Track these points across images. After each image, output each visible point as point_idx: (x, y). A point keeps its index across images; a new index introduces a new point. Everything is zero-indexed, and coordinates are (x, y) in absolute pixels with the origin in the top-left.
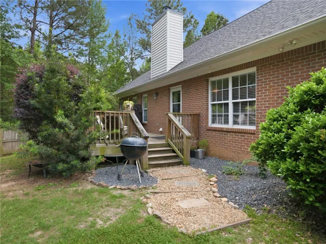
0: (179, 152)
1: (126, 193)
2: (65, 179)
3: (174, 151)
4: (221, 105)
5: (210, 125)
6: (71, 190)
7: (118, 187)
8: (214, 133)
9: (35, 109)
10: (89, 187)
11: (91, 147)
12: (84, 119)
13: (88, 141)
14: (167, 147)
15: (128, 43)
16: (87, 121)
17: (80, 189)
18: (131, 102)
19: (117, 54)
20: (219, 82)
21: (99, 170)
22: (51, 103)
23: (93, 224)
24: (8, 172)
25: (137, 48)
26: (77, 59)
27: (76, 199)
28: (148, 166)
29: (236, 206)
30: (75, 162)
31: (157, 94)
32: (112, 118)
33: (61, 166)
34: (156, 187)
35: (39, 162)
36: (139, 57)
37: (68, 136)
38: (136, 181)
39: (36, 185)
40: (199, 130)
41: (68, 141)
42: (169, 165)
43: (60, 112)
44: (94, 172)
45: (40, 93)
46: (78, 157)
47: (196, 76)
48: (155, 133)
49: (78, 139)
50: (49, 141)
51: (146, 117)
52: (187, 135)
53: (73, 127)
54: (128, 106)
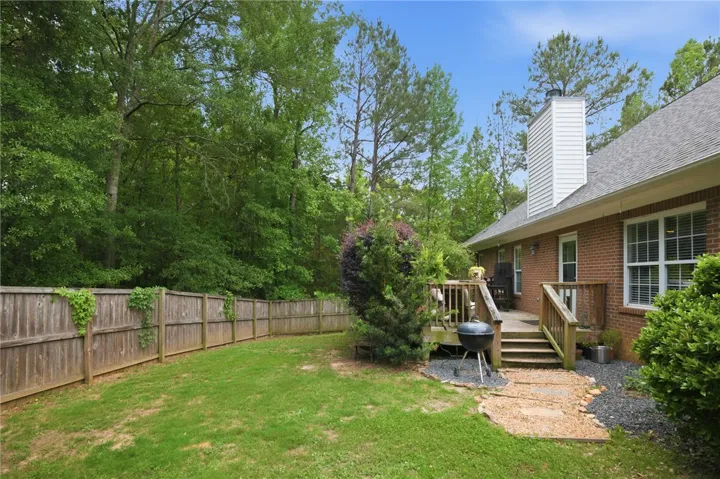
0: (558, 348)
1: (459, 390)
2: (393, 366)
3: (550, 346)
4: (645, 269)
5: (627, 304)
6: (399, 379)
7: (452, 382)
8: (631, 319)
9: (363, 282)
10: (419, 378)
11: (425, 329)
12: (414, 296)
13: (419, 323)
14: (540, 338)
15: (496, 146)
16: (418, 298)
17: (408, 379)
18: (481, 268)
19: (477, 169)
20: (642, 226)
21: (433, 362)
22: (379, 276)
23: (418, 410)
24: (334, 352)
25: (513, 152)
26: (412, 186)
27: (403, 386)
28: (500, 363)
29: (602, 424)
30: (404, 347)
31: (537, 246)
32: (453, 291)
33: (389, 351)
34: (502, 389)
35: (366, 344)
36: (519, 166)
37: (396, 314)
38: (477, 379)
39: (364, 369)
40: (605, 312)
41: (396, 321)
42: (538, 366)
43: (388, 288)
44: (427, 363)
45: (368, 265)
46: (408, 342)
47: (601, 216)
48: (533, 313)
49: (407, 319)
50: (377, 320)
51: (519, 284)
52: (570, 321)
53: (401, 306)
54: (476, 274)
